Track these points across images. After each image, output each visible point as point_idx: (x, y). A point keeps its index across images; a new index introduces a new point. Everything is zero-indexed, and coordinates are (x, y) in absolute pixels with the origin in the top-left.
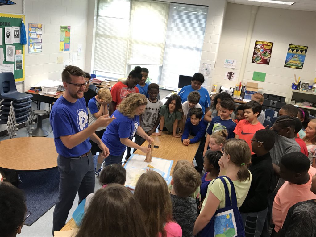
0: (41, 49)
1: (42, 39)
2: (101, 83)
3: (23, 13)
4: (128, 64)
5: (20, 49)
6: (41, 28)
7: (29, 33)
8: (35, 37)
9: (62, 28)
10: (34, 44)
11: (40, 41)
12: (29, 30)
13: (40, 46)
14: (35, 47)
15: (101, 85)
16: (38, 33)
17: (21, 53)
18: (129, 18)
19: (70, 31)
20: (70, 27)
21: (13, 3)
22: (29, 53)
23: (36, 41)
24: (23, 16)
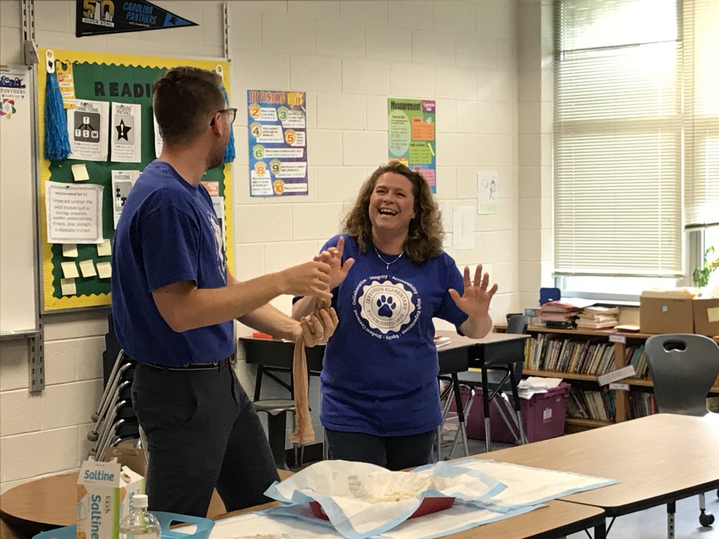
0: (305, 185)
1: (305, 148)
2: (576, 318)
3: (224, 52)
4: (688, 227)
5: (214, 180)
6: (301, 108)
7: (249, 124)
8: (278, 137)
9: (394, 105)
10: (272, 164)
11: (300, 155)
12: (252, 112)
13: (298, 170)
14: (277, 176)
15: (575, 326)
16: (286, 123)
17: (217, 193)
18: (675, 36)
19: (434, 120)
20: (434, 102)
21: (186, 23)
22: (251, 196)
23: (281, 153)
24: (222, 63)
